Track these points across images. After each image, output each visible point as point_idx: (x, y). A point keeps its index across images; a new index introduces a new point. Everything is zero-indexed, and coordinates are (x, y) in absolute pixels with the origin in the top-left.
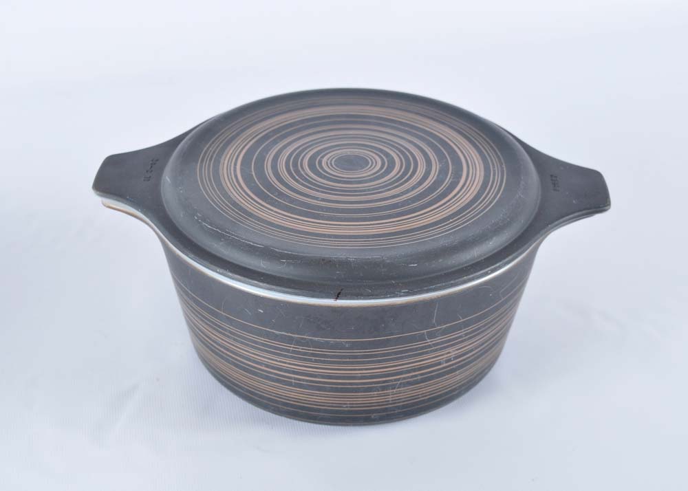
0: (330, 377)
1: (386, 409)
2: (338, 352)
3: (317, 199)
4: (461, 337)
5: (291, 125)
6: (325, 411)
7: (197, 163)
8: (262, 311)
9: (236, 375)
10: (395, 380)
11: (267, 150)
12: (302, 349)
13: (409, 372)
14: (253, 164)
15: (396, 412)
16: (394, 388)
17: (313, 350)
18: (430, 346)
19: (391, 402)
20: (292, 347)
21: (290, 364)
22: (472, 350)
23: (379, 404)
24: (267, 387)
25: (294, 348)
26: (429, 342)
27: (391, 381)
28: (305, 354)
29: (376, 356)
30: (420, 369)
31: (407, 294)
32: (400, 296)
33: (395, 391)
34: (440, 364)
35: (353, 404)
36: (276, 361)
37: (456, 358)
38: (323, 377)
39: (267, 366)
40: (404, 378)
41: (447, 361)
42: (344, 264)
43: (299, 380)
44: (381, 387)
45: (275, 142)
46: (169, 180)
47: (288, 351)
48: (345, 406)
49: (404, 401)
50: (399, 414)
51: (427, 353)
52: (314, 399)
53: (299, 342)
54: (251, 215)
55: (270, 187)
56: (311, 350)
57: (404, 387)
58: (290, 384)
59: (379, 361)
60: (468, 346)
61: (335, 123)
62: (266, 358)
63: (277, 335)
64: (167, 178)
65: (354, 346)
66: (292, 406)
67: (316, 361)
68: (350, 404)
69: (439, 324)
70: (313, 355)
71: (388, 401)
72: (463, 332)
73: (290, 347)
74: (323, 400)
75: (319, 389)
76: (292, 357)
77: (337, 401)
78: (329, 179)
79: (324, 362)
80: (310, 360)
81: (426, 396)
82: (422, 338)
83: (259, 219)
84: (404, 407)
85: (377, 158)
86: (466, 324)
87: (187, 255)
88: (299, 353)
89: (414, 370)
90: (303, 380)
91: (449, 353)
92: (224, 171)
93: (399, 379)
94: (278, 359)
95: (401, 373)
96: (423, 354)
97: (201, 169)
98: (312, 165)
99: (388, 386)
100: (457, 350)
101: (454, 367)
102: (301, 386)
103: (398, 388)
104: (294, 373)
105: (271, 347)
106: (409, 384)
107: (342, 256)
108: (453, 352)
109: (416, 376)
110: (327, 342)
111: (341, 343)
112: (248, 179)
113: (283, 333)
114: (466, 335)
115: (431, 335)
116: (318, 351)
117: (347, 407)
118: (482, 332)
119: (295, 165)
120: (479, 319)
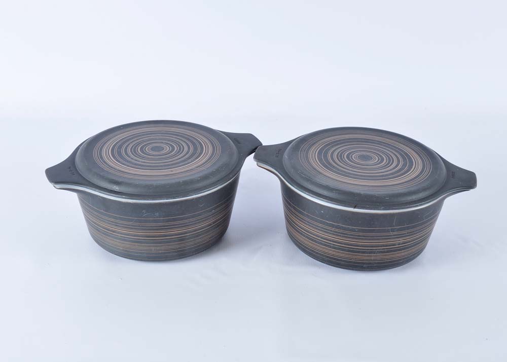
0: (348, 245)
1: (370, 263)
2: (353, 233)
3: (349, 170)
4: (405, 234)
5: (340, 141)
6: (344, 261)
7: (298, 151)
8: (323, 212)
10: (376, 249)
11: (329, 149)
12: (338, 230)
13: (381, 246)
14: (322, 154)
18: (391, 236)
19: (373, 260)
20: (333, 229)
22: (410, 242)
23: (367, 260)
24: (320, 248)
26: (391, 233)
27: (374, 249)
28: (339, 233)
30: (386, 246)
31: (384, 209)
32: (381, 210)
33: (375, 255)
34: (395, 245)
36: (326, 236)
37: (402, 243)
39: (322, 238)
40: (379, 249)
41: (398, 244)
42: (359, 195)
43: (334, 245)
44: (369, 252)
45: (333, 147)
46: (286, 157)
47: (331, 231)
50: (376, 266)
52: (341, 255)
53: (337, 227)
54: (321, 173)
55: (330, 164)
56: (341, 231)
57: (379, 253)
58: (330, 247)
59: (370, 239)
60: (408, 239)
61: (358, 141)
62: (321, 234)
63: (328, 223)
64: (286, 156)
65: (359, 231)
69: (396, 226)
70: (342, 233)
71: (371, 259)
72: (406, 232)
74: (344, 255)
75: (343, 250)
76: (334, 234)
77: (351, 256)
78: (355, 163)
79: (346, 237)
80: (340, 236)
82: (388, 231)
83: (325, 176)
84: (378, 263)
85: (377, 157)
87: (294, 187)
88: (336, 232)
89: (384, 246)
90: (336, 245)
92: (310, 156)
95: (379, 247)
97: (300, 154)
98: (348, 157)
99: (372, 252)
100: (403, 240)
102: (335, 248)
103: (377, 253)
104: (333, 241)
105: (324, 229)
106: (382, 252)
107: (358, 192)
108: (401, 240)
109: (384, 249)
110: (348, 228)
111: (354, 229)
112: (320, 160)
113: (330, 222)
115: (393, 230)
116: (344, 232)
118: (414, 234)
119: (341, 156)
120: (413, 227)
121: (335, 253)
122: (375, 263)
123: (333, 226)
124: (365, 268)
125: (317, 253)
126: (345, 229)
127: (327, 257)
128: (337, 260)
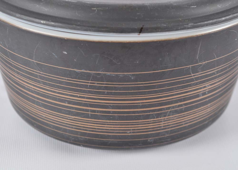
0: (119, 107)
1: (159, 133)
2: (126, 85)
4: (214, 74)
8: (66, 53)
9: (44, 115)
10: (167, 109)
12: (98, 84)
13: (176, 102)
15: (166, 136)
16: (165, 116)
17: (106, 84)
18: (192, 80)
19: (162, 128)
20: (89, 83)
21: (87, 98)
23: (153, 129)
25: (91, 83)
26: (193, 76)
27: (164, 109)
28: (100, 88)
29: (154, 87)
30: (185, 100)
33: (166, 118)
34: (198, 96)
35: (135, 130)
37: (209, 92)
38: (113, 107)
40: (173, 107)
41: (204, 94)
43: (94, 111)
44: (156, 114)
47: (86, 86)
48: (129, 132)
49: (172, 127)
51: (190, 85)
52: (106, 127)
53: (95, 78)
56: (104, 84)
57: (172, 115)
58: (87, 116)
63: (77, 73)
65: (138, 78)
66: (89, 135)
67: (108, 94)
68: (133, 130)
69: (201, 61)
70: (106, 88)
71: (161, 127)
73: (88, 83)
74: (112, 127)
75: (109, 118)
76: (90, 92)
77: (123, 127)
79: (115, 94)
80: (103, 93)
81: (187, 123)
82: (187, 72)
84: (172, 132)
86: (218, 63)
88: (95, 87)
89: (180, 101)
90: (98, 112)
91: (205, 87)
93: (169, 108)
94: (78, 95)
96: (187, 86)
99: (161, 114)
100: (211, 85)
101: (207, 100)
102: (95, 117)
103: (169, 115)
104: (90, 106)
106: (176, 112)
109: (181, 105)
110: (117, 75)
111: (128, 75)
113: (82, 71)
114: (218, 72)
115: (195, 70)
116: (110, 84)
117: (130, 133)
121: (96, 126)
122: (167, 132)
123: (88, 77)
124: (150, 143)
125: (65, 130)
126: (110, 79)
127: (84, 134)
128: (102, 137)
